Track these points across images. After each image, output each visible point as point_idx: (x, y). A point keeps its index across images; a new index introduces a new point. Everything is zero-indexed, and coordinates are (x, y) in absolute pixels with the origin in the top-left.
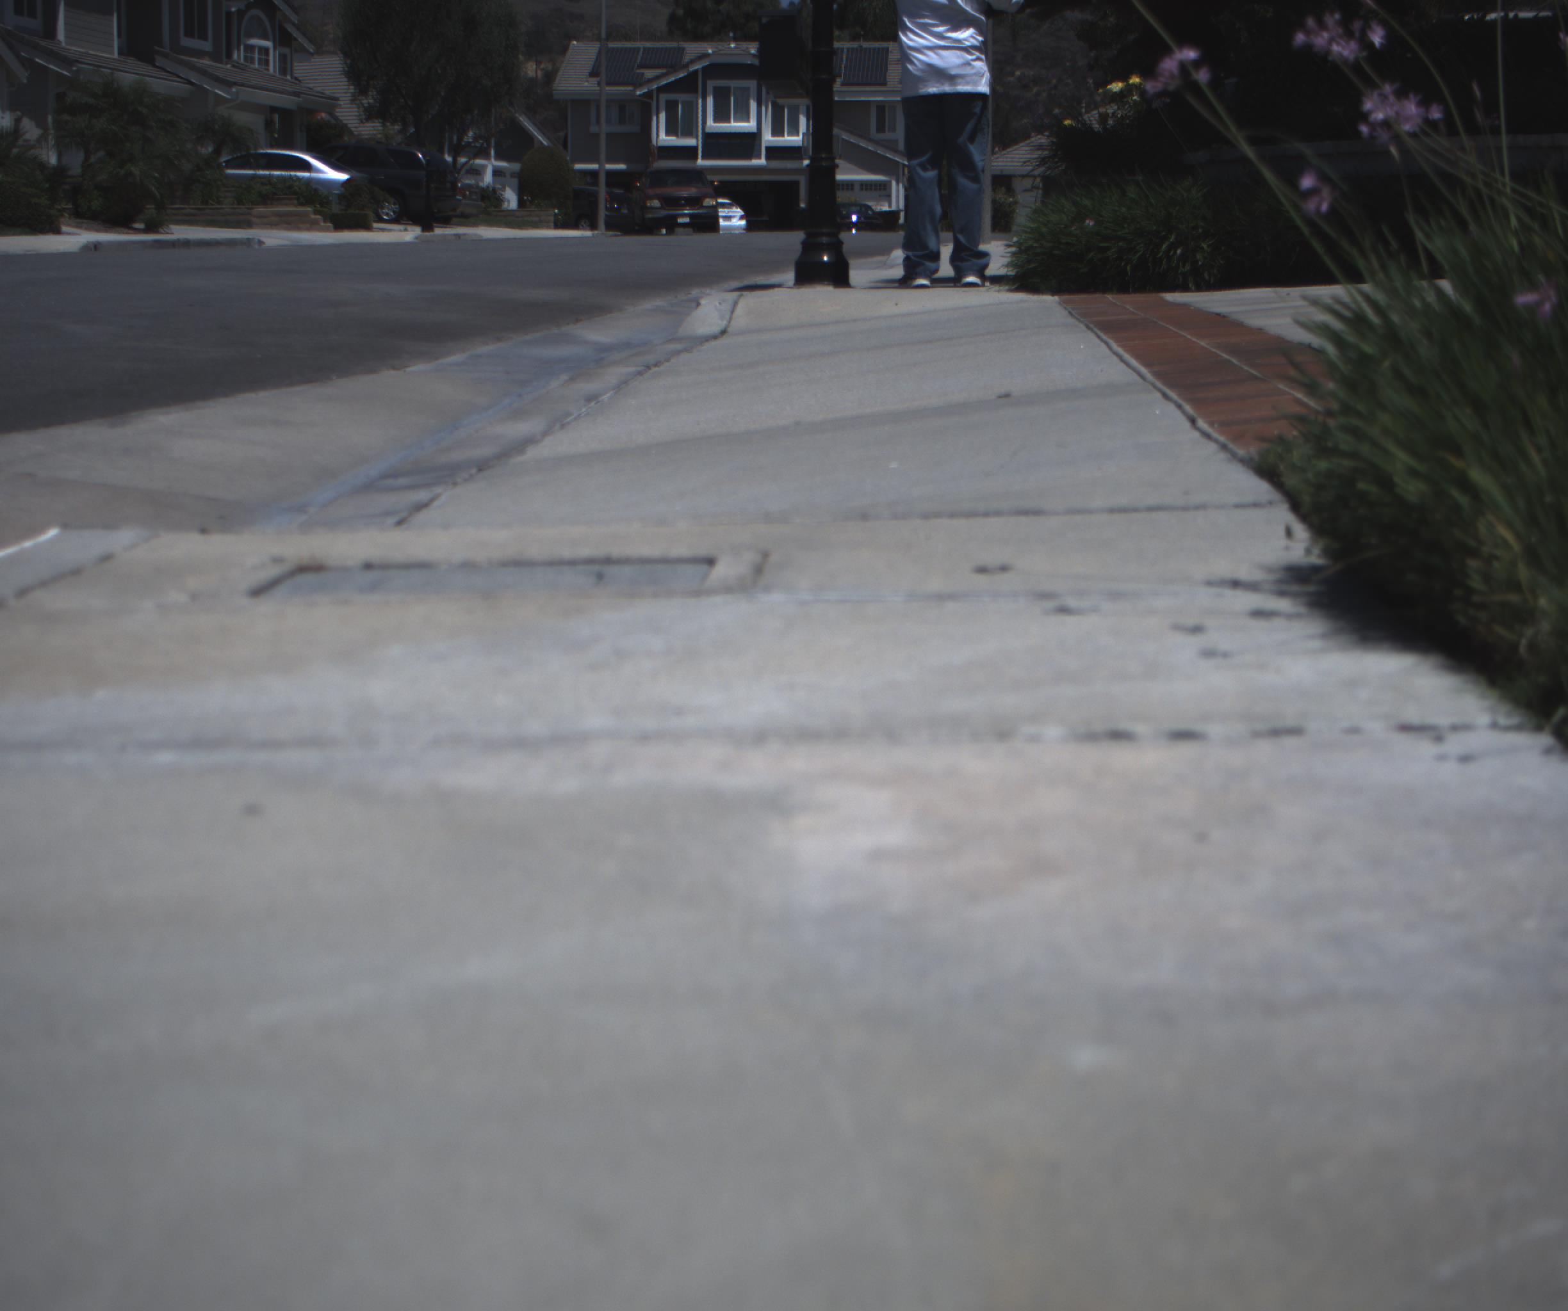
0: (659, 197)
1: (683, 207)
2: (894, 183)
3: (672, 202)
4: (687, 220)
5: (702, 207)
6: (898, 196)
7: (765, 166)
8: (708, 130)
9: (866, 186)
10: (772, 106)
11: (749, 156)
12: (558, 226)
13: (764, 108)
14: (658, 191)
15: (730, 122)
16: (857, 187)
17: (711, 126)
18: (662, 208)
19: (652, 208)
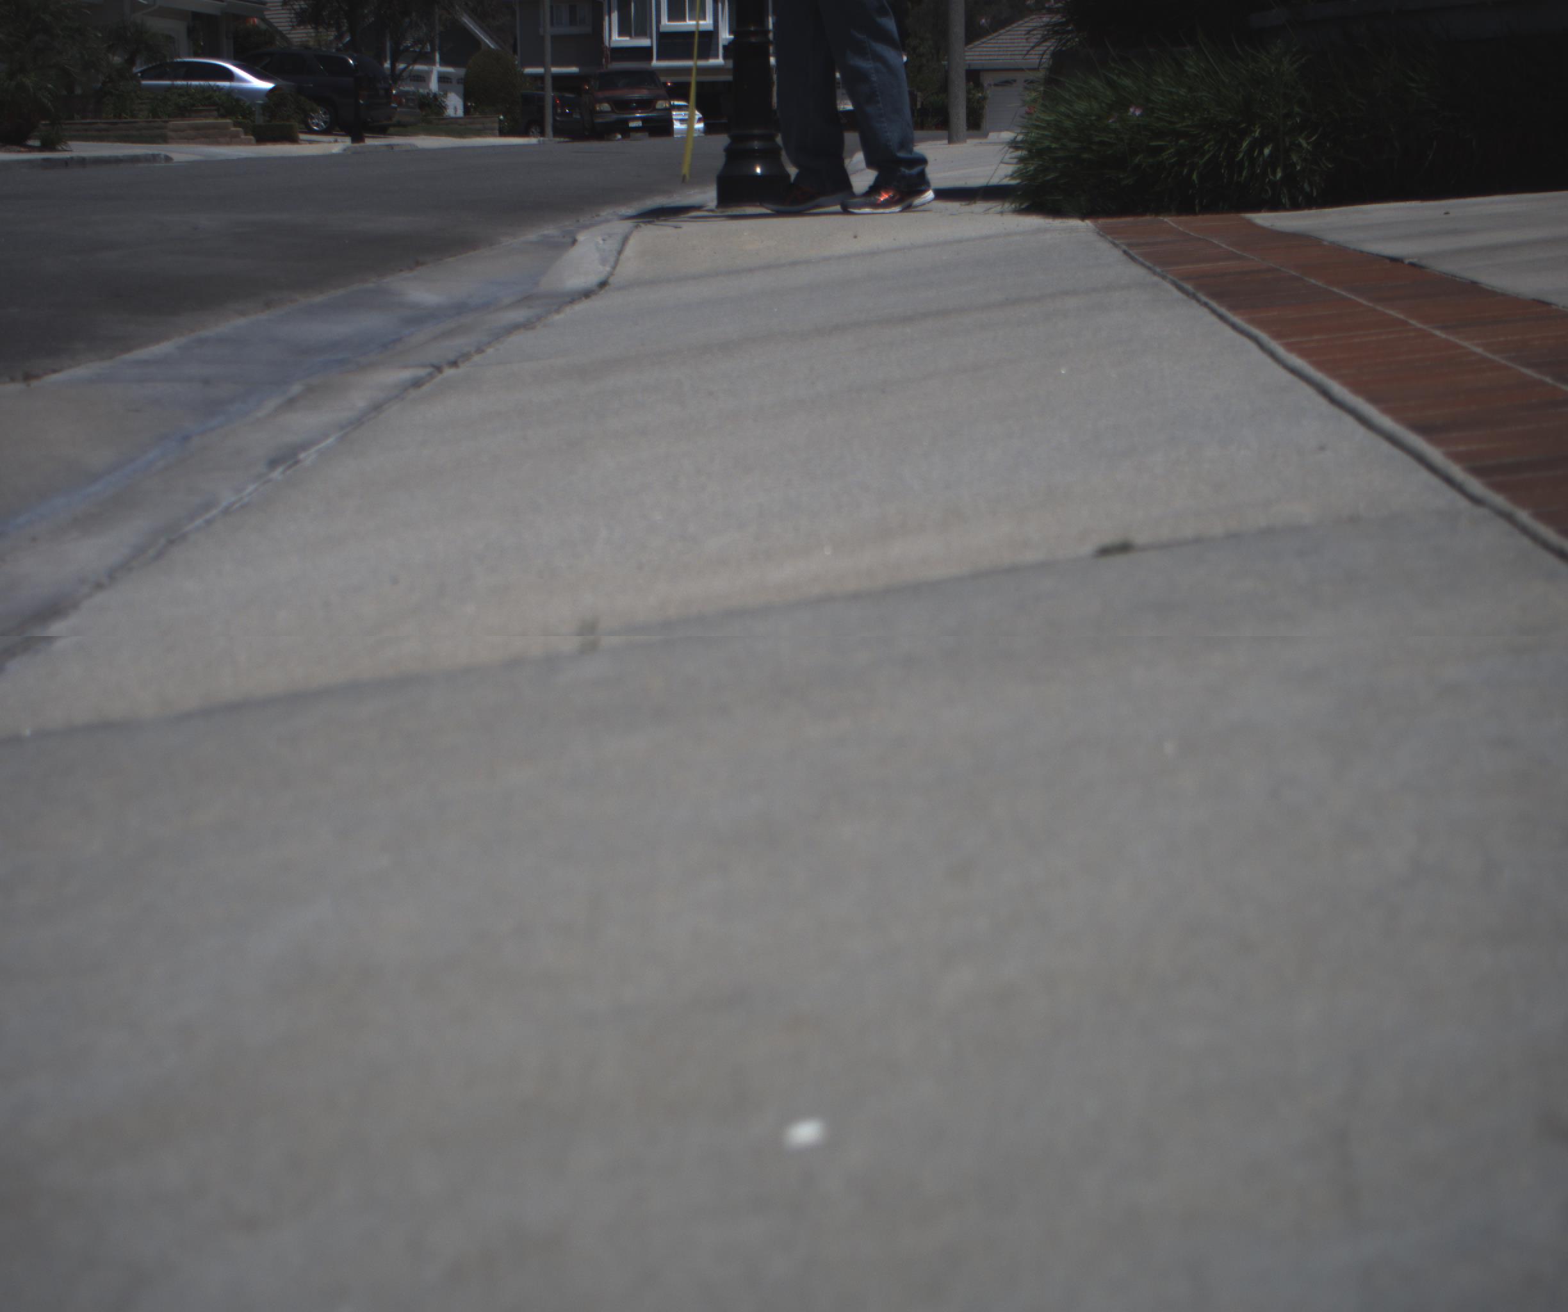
0: (608, 100)
1: (635, 109)
3: (622, 105)
4: (639, 124)
5: (655, 109)
7: (723, 66)
8: (662, 29)
10: (730, 2)
11: (706, 56)
12: (503, 133)
13: (720, 5)
14: (608, 94)
15: (684, 19)
17: (666, 25)
18: (613, 111)
19: (601, 112)
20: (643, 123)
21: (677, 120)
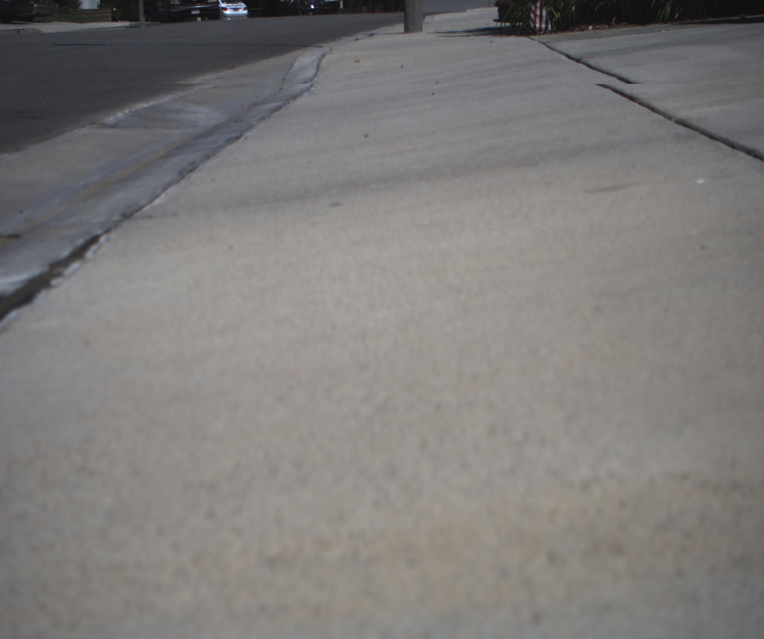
1: (195, 3)
4: (198, 12)
12: (114, 20)
18: (181, 5)
19: (174, 5)
20: (200, 12)
21: (231, 9)
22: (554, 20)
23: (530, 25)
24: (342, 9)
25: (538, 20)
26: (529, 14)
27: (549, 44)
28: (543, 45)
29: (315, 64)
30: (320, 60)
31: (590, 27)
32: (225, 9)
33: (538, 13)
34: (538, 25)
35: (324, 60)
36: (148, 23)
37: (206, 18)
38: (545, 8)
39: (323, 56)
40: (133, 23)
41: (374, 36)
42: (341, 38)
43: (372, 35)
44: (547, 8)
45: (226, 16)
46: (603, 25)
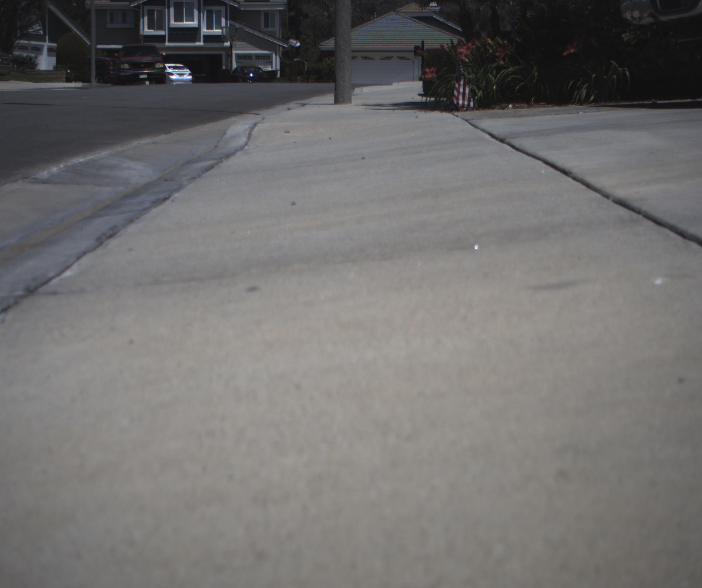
2: (274, 55)
3: (136, 66)
4: (145, 76)
5: (154, 68)
6: (276, 63)
7: (203, 46)
8: (171, 26)
9: (258, 57)
10: (207, 12)
11: (194, 41)
13: (202, 14)
14: (128, 59)
15: (183, 21)
16: (254, 58)
17: (173, 24)
18: (130, 69)
19: (124, 69)
20: (148, 76)
21: (177, 74)
22: (476, 97)
23: (453, 102)
24: (279, 78)
25: (461, 98)
26: (453, 91)
27: (471, 121)
28: (466, 123)
29: (247, 133)
30: (252, 129)
31: (510, 106)
32: (171, 74)
33: (461, 90)
34: (461, 102)
35: (256, 129)
36: (99, 84)
37: (154, 82)
38: (468, 86)
39: (255, 125)
40: (85, 84)
41: (306, 106)
42: (275, 106)
43: (303, 105)
44: (469, 86)
45: (172, 81)
46: (522, 104)
